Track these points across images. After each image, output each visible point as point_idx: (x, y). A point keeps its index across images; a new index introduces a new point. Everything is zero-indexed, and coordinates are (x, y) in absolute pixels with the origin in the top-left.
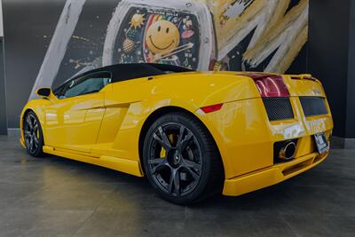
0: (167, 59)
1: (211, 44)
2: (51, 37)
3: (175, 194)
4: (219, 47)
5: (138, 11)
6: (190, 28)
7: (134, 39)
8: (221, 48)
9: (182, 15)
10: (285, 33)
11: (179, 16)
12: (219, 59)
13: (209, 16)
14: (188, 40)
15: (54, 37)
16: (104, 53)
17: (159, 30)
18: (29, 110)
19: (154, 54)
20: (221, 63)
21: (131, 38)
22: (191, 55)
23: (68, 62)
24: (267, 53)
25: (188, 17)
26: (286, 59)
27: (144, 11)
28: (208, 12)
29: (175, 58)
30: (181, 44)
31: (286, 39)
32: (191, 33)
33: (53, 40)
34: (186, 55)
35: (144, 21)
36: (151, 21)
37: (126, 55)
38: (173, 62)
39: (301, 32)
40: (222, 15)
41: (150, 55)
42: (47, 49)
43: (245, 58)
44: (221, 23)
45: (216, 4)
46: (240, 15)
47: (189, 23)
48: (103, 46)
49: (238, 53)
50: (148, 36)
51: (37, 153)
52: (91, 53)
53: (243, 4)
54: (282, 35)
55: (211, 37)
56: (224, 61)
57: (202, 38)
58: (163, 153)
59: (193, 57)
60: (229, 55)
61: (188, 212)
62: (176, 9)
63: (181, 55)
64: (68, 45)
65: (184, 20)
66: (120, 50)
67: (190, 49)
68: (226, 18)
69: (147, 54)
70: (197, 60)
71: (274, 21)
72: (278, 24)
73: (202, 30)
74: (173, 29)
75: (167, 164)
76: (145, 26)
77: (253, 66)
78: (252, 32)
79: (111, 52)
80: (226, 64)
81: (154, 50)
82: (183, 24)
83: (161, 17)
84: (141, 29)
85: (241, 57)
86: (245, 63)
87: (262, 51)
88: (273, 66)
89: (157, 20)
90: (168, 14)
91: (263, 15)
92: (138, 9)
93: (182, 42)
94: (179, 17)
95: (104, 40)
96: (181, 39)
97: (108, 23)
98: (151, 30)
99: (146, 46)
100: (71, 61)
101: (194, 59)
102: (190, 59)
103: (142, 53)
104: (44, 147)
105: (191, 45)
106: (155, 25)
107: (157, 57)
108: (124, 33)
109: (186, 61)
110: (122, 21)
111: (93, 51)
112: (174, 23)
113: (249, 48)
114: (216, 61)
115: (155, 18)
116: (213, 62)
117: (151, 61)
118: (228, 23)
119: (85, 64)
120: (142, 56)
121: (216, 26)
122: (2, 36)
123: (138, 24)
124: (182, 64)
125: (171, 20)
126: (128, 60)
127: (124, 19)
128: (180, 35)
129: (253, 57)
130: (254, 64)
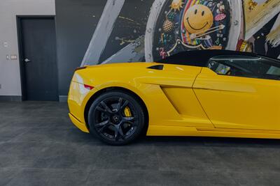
0: (201, 38)
1: (240, 26)
2: (100, 17)
4: (246, 30)
6: (223, 12)
7: (174, 20)
8: (249, 30)
12: (246, 39)
13: (240, 2)
14: (220, 22)
15: (102, 17)
16: (147, 32)
17: (196, 13)
19: (190, 34)
20: (248, 42)
21: (170, 20)
22: (222, 36)
23: (114, 40)
25: (221, 2)
29: (208, 38)
30: (214, 25)
32: (223, 17)
33: (101, 19)
34: (218, 35)
35: (182, 5)
36: (189, 4)
37: (166, 34)
38: (206, 40)
40: (251, 2)
41: (187, 35)
42: (96, 27)
43: (268, 39)
44: (250, 8)
46: (267, 2)
47: (222, 7)
48: (146, 26)
49: (262, 34)
50: (185, 18)
52: (135, 31)
55: (240, 20)
56: (250, 41)
57: (233, 21)
59: (223, 36)
60: (255, 36)
63: (213, 36)
64: (115, 24)
65: (218, 5)
66: (160, 30)
67: (222, 30)
68: (254, 4)
69: (184, 33)
70: (227, 40)
73: (232, 15)
74: (208, 12)
76: (183, 9)
77: (274, 46)
78: (276, 17)
79: (152, 31)
80: (251, 44)
81: (191, 30)
82: (216, 8)
83: (198, 2)
84: (180, 12)
85: (264, 38)
86: (268, 43)
89: (194, 4)
93: (215, 23)
94: (213, 2)
95: (147, 21)
96: (214, 21)
97: (151, 6)
98: (189, 13)
99: (184, 27)
100: (117, 38)
101: (224, 39)
102: (221, 39)
103: (180, 32)
105: (222, 27)
106: (192, 9)
107: (193, 36)
108: (165, 14)
109: (218, 40)
110: (163, 3)
111: (137, 30)
112: (209, 7)
113: (272, 30)
114: (243, 41)
115: (193, 2)
116: (240, 42)
117: (187, 40)
118: (256, 9)
119: (129, 41)
120: (179, 35)
121: (245, 11)
122: (55, 14)
123: (178, 7)
124: (214, 43)
125: (206, 5)
126: (167, 38)
127: (165, 3)
128: (214, 18)
129: (275, 38)
130: (275, 44)
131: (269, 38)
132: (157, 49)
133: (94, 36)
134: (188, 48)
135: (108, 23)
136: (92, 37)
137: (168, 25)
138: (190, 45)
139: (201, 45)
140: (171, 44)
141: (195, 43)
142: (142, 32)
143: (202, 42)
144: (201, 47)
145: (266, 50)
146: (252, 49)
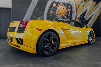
0: (63, 17)
1: (75, 13)
4: (78, 14)
5: (55, 3)
6: (70, 8)
7: (54, 10)
9: (68, 5)
10: (95, 11)
11: (67, 5)
14: (69, 12)
15: (29, 9)
16: (44, 14)
19: (59, 15)
20: (78, 18)
21: (53, 10)
22: (70, 16)
23: (33, 17)
24: (90, 16)
25: (69, 5)
26: (95, 18)
27: (57, 3)
28: (75, 4)
29: (65, 17)
30: (67, 13)
31: (95, 12)
32: (70, 10)
34: (69, 16)
35: (56, 6)
36: (59, 6)
37: (51, 15)
38: (65, 18)
39: (99, 10)
40: (78, 5)
43: (84, 17)
44: (78, 7)
45: (77, 2)
46: (83, 6)
47: (70, 7)
49: (83, 16)
50: (58, 11)
52: (40, 14)
53: (84, 2)
54: (94, 12)
55: (75, 11)
57: (73, 11)
60: (80, 16)
62: (66, 3)
63: (67, 16)
64: (33, 11)
65: (68, 6)
66: (49, 14)
67: (70, 14)
68: (80, 6)
70: (72, 17)
71: (92, 8)
72: (93, 8)
73: (73, 9)
74: (65, 8)
76: (57, 7)
79: (46, 14)
80: (79, 19)
81: (60, 14)
82: (68, 7)
84: (56, 8)
86: (85, 19)
88: (92, 20)
90: (64, 4)
91: (89, 6)
92: (55, 2)
93: (67, 12)
95: (44, 11)
96: (67, 11)
97: (46, 6)
99: (57, 13)
100: (34, 16)
102: (69, 17)
105: (70, 13)
106: (60, 7)
107: (60, 16)
108: (51, 9)
109: (68, 18)
110: (50, 5)
112: (65, 7)
113: (86, 14)
114: (77, 18)
115: (60, 5)
116: (76, 18)
117: (58, 17)
119: (38, 17)
120: (56, 16)
121: (77, 9)
122: (11, 7)
124: (67, 18)
125: (64, 6)
126: (52, 17)
128: (67, 10)
129: (87, 17)
130: (87, 19)
131: (85, 17)
134: (59, 20)
135: (31, 11)
136: (25, 15)
137: (52, 12)
139: (63, 19)
140: (54, 18)
141: (61, 18)
143: (63, 18)
144: (63, 20)
145: (84, 21)
146: (80, 20)
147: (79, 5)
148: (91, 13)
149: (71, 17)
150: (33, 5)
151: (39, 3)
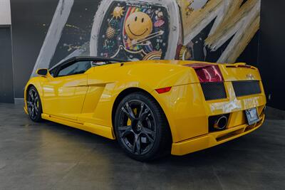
0: (142, 44)
1: (178, 32)
2: (49, 25)
3: (136, 153)
4: (185, 35)
5: (119, 4)
6: (161, 18)
7: (115, 27)
8: (187, 35)
9: (155, 7)
10: (240, 23)
12: (185, 44)
13: (177, 9)
14: (159, 28)
15: (51, 25)
16: (91, 39)
17: (136, 20)
18: (31, 86)
19: (131, 40)
20: (187, 47)
21: (113, 27)
22: (161, 41)
23: (63, 46)
24: (225, 39)
25: (160, 9)
26: (240, 44)
27: (123, 4)
28: (176, 5)
29: (149, 43)
30: (152, 33)
31: (241, 27)
32: (162, 23)
33: (50, 28)
34: (158, 41)
35: (123, 13)
36: (130, 12)
37: (109, 40)
38: (147, 46)
39: (255, 19)
40: (187, 8)
41: (129, 39)
42: (46, 35)
43: (206, 44)
44: (187, 14)
46: (203, 8)
47: (161, 14)
48: (90, 33)
49: (201, 39)
50: (126, 25)
51: (37, 119)
52: (81, 38)
54: (238, 26)
55: (178, 25)
56: (189, 46)
57: (171, 27)
58: (129, 123)
59: (163, 42)
60: (193, 40)
61: (145, 166)
62: (150, 3)
63: (153, 41)
64: (63, 32)
65: (157, 12)
66: (103, 36)
67: (161, 36)
68: (191, 10)
69: (126, 39)
70: (167, 45)
71: (231, 12)
72: (234, 14)
73: (171, 20)
74: (148, 19)
75: (132, 131)
76: (124, 17)
77: (213, 50)
78: (213, 22)
79: (96, 38)
80: (190, 48)
81: (132, 37)
82: (155, 15)
83: (137, 9)
84: (121, 19)
85: (203, 42)
86: (207, 48)
87: (220, 37)
88: (230, 50)
89: (134, 12)
90: (143, 7)
91: (221, 7)
92: (119, 2)
93: (154, 29)
94: (152, 9)
95: (91, 28)
96: (154, 27)
97: (95, 14)
98: (129, 20)
99: (125, 33)
100: (65, 45)
102: (161, 44)
103: (122, 38)
104: (42, 115)
105: (162, 32)
106: (132, 16)
107: (134, 42)
108: (108, 22)
109: (158, 46)
110: (105, 12)
111: (82, 37)
112: (148, 14)
113: (210, 34)
114: (182, 46)
116: (180, 47)
117: (129, 46)
118: (192, 14)
119: (76, 47)
120: (122, 41)
121: (183, 17)
122: (10, 23)
123: (119, 15)
124: (154, 49)
125: (145, 12)
126: (110, 44)
127: (107, 11)
128: (153, 24)
129: (213, 43)
130: (214, 48)
131: (207, 42)
132: (102, 54)
133: (45, 43)
134: (130, 53)
135: (56, 31)
138: (132, 50)
139: (142, 50)
140: (116, 47)
141: (136, 48)
142: (87, 38)
143: (143, 47)
145: (205, 55)
146: (191, 54)
147: (190, 7)
148: (226, 30)
149: (164, 44)
150: (61, 13)
151: (75, 9)
